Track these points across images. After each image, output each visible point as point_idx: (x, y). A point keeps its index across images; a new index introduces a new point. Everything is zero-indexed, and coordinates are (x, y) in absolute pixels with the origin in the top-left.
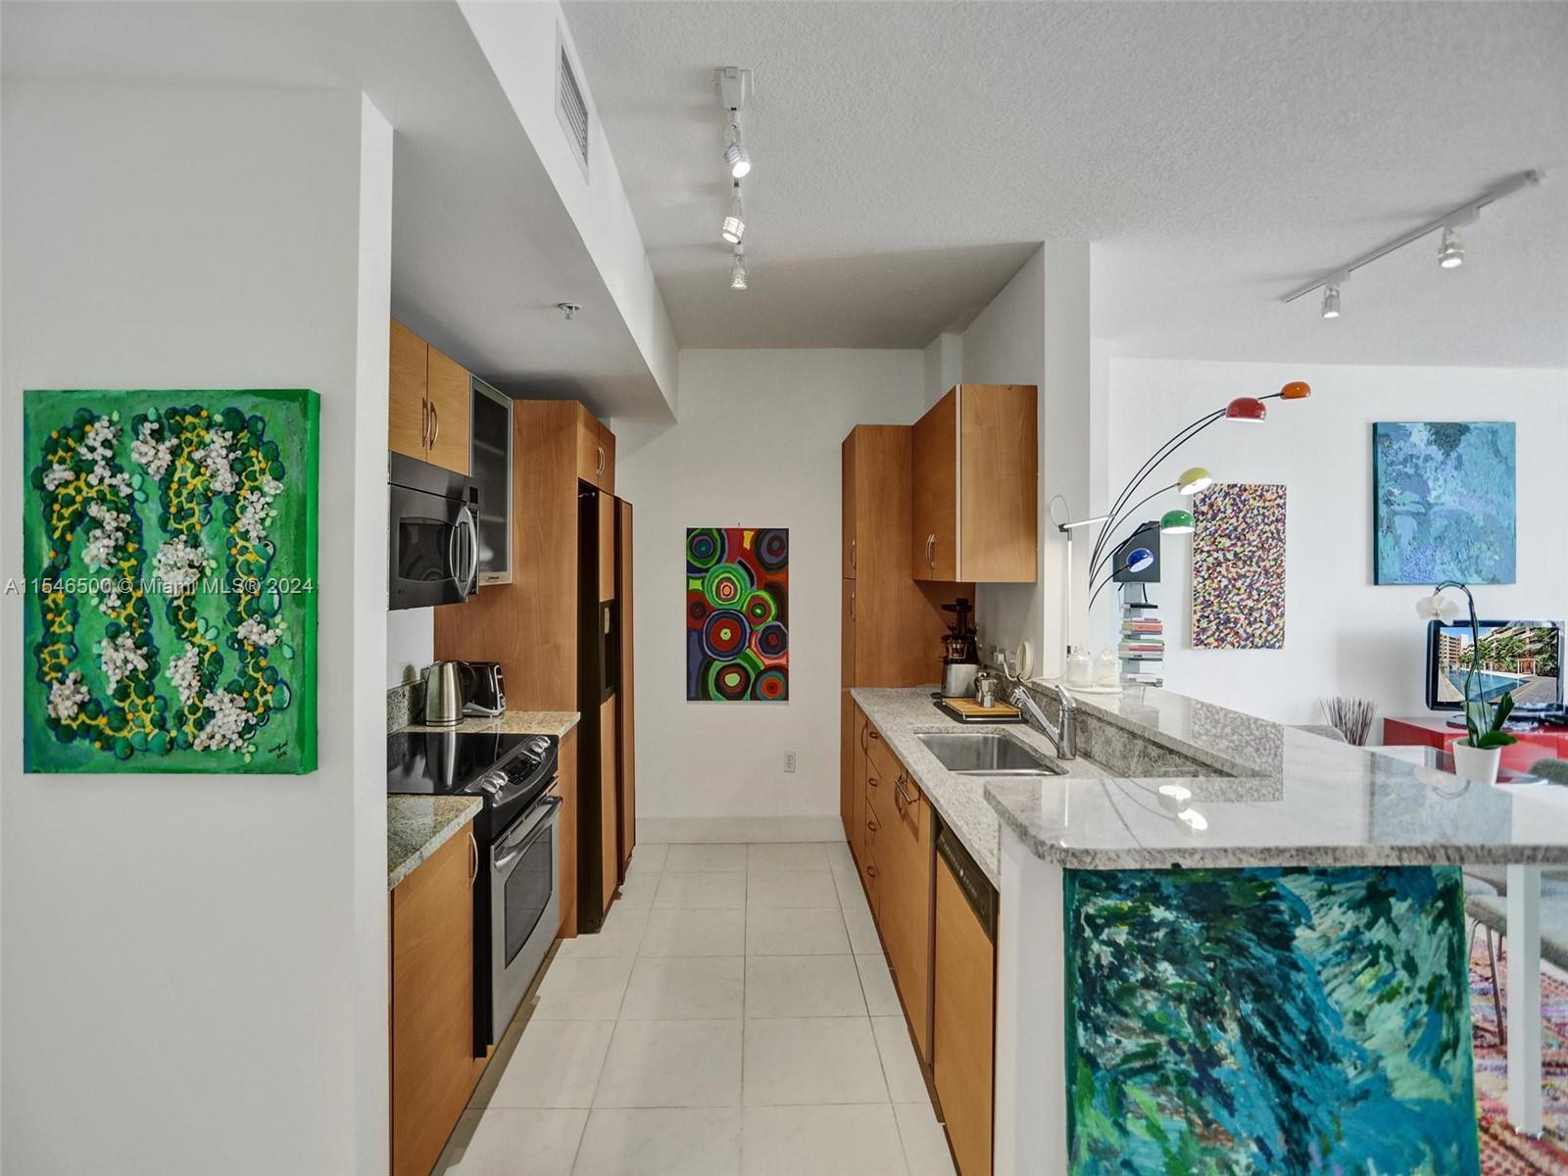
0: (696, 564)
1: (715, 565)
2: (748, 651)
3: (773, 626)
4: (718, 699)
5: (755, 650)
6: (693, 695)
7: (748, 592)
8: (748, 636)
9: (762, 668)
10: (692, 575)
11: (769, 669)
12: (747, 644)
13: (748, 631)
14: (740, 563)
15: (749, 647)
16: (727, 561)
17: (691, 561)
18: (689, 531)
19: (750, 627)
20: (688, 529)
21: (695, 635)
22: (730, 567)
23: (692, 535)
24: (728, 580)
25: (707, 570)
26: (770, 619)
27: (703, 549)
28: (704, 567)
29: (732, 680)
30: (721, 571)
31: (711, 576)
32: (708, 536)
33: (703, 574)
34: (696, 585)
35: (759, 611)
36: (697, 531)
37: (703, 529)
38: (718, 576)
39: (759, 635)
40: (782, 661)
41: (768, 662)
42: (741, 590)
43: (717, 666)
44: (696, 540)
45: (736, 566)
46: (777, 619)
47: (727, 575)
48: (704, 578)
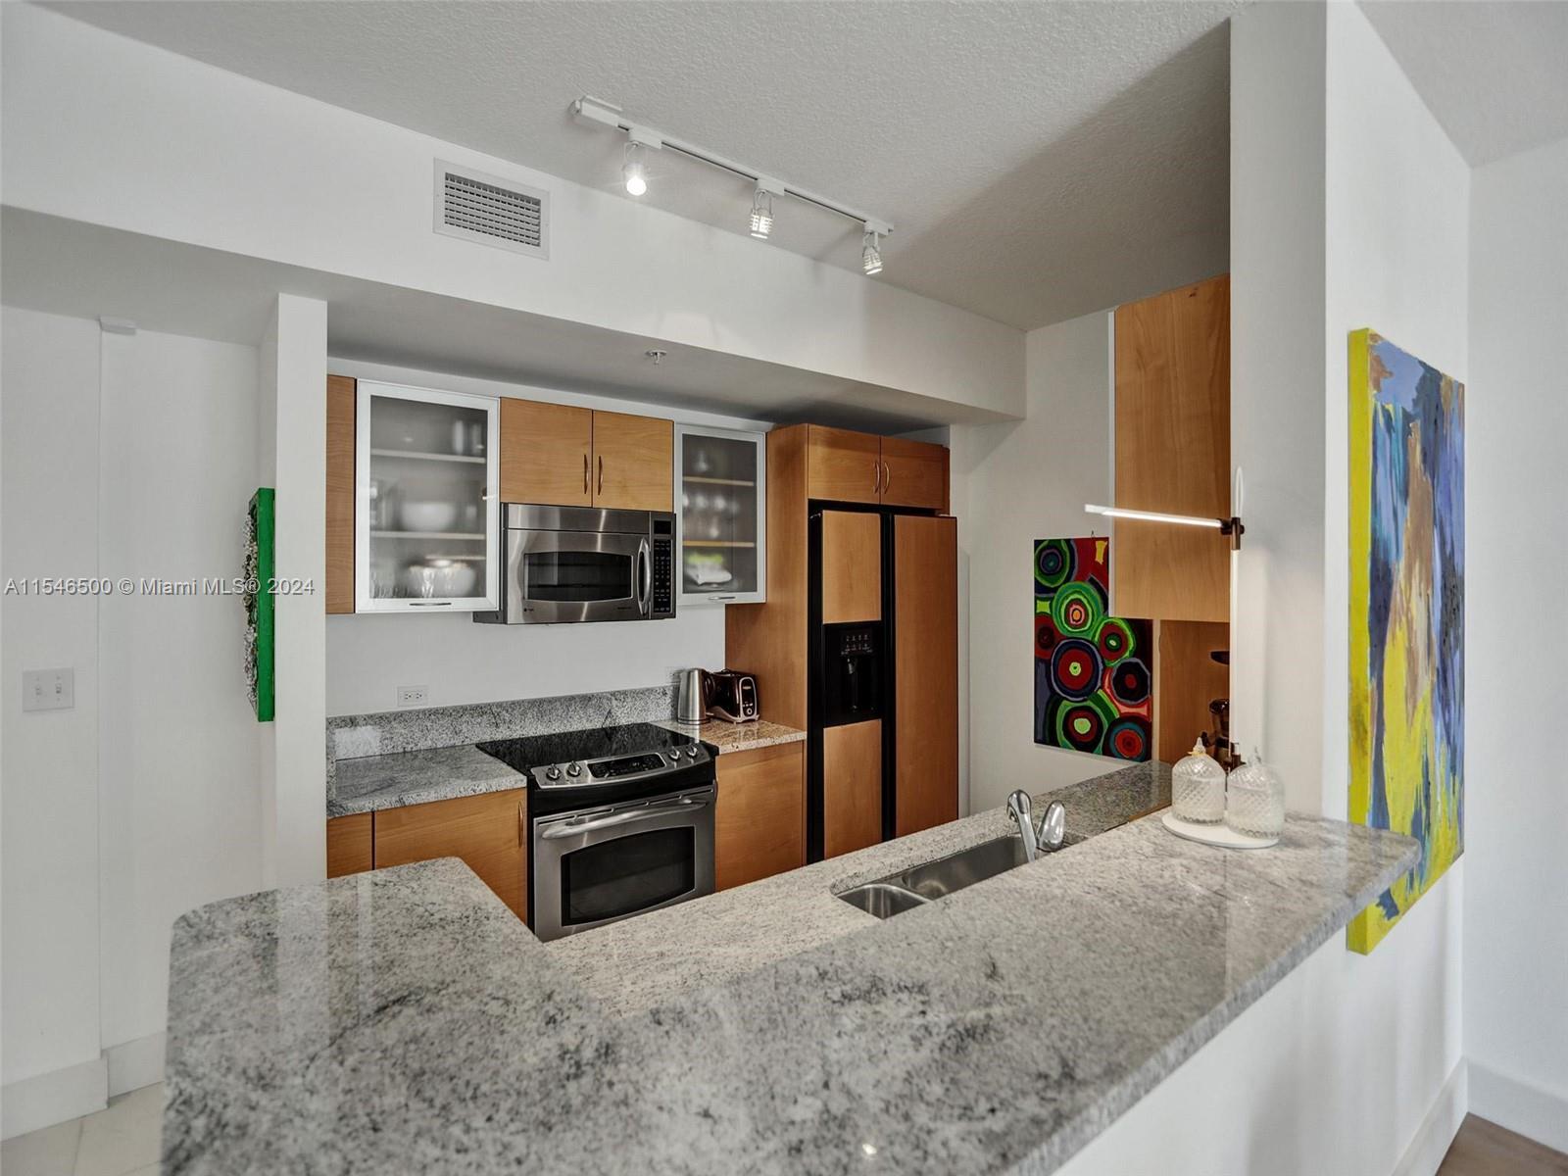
0: (1044, 583)
1: (1064, 582)
2: (1100, 692)
3: (1130, 663)
4: (1065, 747)
5: (1108, 690)
6: (1040, 737)
7: (1100, 619)
8: (1100, 673)
9: (1117, 716)
10: (1039, 596)
11: (1125, 718)
12: (1099, 684)
13: (1101, 667)
14: (1092, 581)
15: (1102, 687)
16: (1077, 579)
17: (1039, 579)
18: (1037, 543)
19: (1103, 662)
20: (1035, 541)
21: (1042, 666)
22: (1081, 587)
23: (1040, 547)
24: (1078, 602)
25: (1055, 590)
26: (1127, 654)
27: (1051, 564)
28: (1052, 586)
29: (1082, 726)
30: (1070, 591)
31: (1059, 597)
32: (1058, 550)
33: (1051, 595)
34: (1044, 607)
35: (1113, 643)
36: (1045, 543)
37: (1050, 541)
38: (1067, 597)
39: (1114, 674)
40: (1143, 711)
41: (1125, 710)
42: (1093, 615)
43: (1066, 706)
44: (1044, 553)
45: (1087, 586)
46: (1135, 654)
47: (1076, 596)
48: (1051, 599)
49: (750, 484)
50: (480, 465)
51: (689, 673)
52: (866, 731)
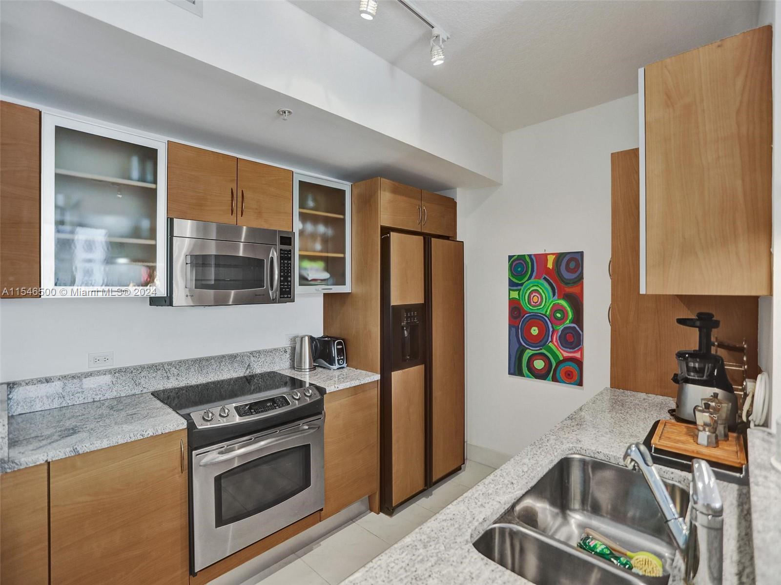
0: (514, 280)
1: (527, 280)
2: (551, 344)
3: (569, 328)
4: (528, 377)
5: (556, 344)
6: (512, 371)
7: (550, 301)
8: (551, 333)
9: (561, 358)
10: (512, 288)
11: (566, 359)
12: (550, 339)
13: (551, 330)
14: (545, 279)
15: (552, 341)
16: (536, 278)
17: (512, 278)
18: (510, 257)
19: (552, 327)
21: (514, 330)
22: (538, 283)
23: (512, 260)
24: (536, 291)
25: (522, 285)
26: (568, 322)
27: (519, 269)
28: (520, 283)
29: (539, 364)
30: (531, 285)
31: (524, 289)
32: (523, 261)
33: (519, 288)
34: (515, 295)
35: (559, 315)
36: (516, 257)
37: (518, 255)
38: (529, 289)
39: (559, 334)
40: (578, 355)
41: (566, 354)
42: (546, 299)
43: (528, 353)
44: (514, 264)
45: (542, 281)
46: (573, 322)
47: (535, 288)
48: (519, 290)
49: (341, 217)
50: (151, 189)
51: (302, 338)
52: (415, 372)
